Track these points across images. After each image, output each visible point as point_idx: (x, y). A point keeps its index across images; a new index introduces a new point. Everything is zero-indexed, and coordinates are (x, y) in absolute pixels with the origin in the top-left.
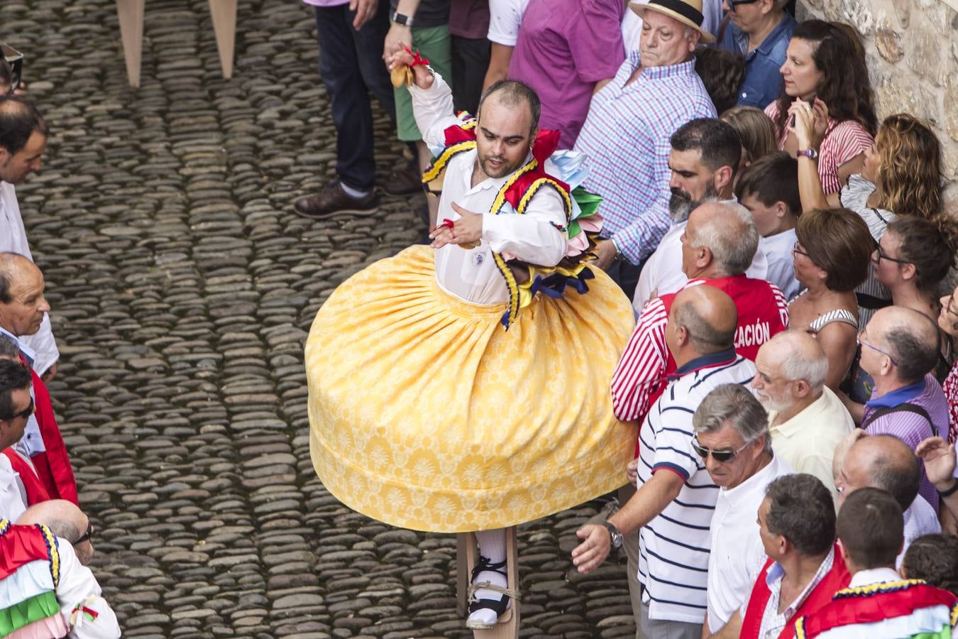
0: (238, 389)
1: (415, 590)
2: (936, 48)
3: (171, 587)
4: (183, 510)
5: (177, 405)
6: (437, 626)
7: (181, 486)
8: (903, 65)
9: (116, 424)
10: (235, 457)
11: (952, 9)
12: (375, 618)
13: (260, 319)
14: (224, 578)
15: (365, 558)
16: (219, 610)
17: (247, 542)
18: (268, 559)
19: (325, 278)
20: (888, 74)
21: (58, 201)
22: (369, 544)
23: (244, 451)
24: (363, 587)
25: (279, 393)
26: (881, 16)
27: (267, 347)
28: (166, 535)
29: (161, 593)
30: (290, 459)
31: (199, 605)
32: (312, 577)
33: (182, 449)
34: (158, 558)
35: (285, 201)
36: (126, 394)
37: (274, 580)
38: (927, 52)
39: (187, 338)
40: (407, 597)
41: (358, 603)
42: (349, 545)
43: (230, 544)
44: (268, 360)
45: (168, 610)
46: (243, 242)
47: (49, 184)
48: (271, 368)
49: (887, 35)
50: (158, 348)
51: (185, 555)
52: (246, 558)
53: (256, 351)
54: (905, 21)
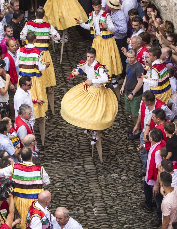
2: (173, 9)
8: (167, 11)
10: (63, 73)
11: (175, 2)
14: (61, 91)
16: (61, 96)
17: (65, 86)
19: (77, 45)
20: (165, 12)
23: (64, 72)
25: (70, 63)
26: (164, 3)
27: (68, 55)
31: (58, 96)
35: (71, 33)
38: (171, 9)
39: (55, 54)
43: (62, 86)
44: (68, 57)
48: (69, 59)
49: (165, 6)
51: (55, 88)
52: (65, 88)
53: (66, 56)
54: (168, 4)
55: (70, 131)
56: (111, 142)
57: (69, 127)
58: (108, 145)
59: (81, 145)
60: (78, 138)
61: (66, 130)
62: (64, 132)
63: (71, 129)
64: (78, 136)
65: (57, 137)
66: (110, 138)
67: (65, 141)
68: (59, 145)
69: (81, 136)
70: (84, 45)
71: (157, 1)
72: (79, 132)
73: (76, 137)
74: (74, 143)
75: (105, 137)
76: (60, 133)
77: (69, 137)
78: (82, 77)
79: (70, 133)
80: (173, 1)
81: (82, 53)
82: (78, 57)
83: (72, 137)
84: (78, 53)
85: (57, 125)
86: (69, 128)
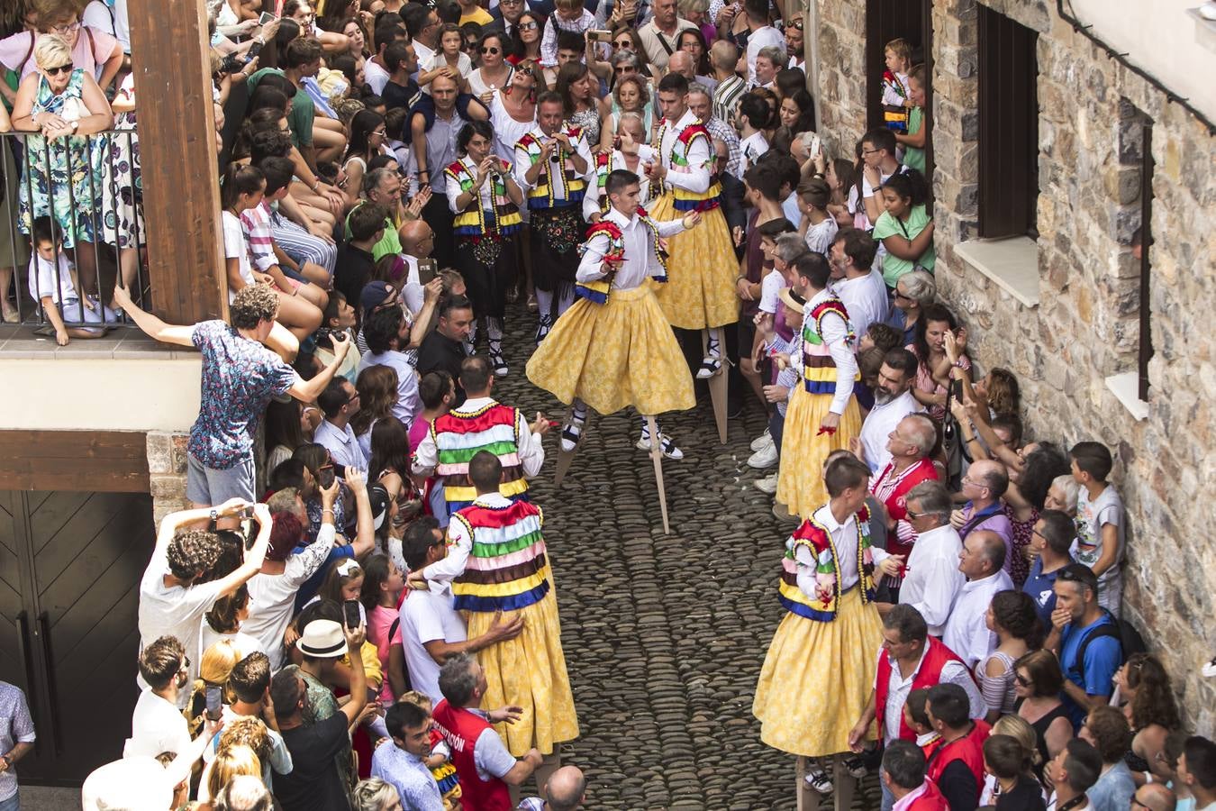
0: (622, 502)
1: (718, 615)
2: (1011, 322)
3: (583, 610)
4: (590, 568)
5: (587, 510)
6: (730, 635)
7: (589, 555)
8: (993, 331)
9: (554, 520)
10: (620, 539)
11: (1018, 301)
12: (695, 630)
13: (635, 464)
14: (612, 606)
15: (690, 597)
16: (609, 623)
17: (625, 586)
18: (637, 596)
20: (984, 335)
21: (525, 397)
22: (693, 589)
23: (624, 536)
24: (689, 613)
25: (645, 505)
26: (981, 303)
27: (638, 478)
28: (580, 581)
29: (577, 613)
30: (650, 541)
31: (598, 620)
32: (661, 607)
33: (590, 534)
34: (576, 594)
36: (560, 504)
37: (640, 608)
38: (1005, 324)
39: (594, 473)
40: (713, 619)
41: (685, 621)
42: (681, 589)
43: (616, 587)
44: (639, 486)
45: (581, 622)
46: (627, 421)
47: (521, 387)
48: (640, 490)
49: (984, 314)
50: (578, 478)
51: (590, 592)
52: (624, 595)
53: (632, 481)
54: (994, 307)
55: (638, 748)
56: (781, 789)
57: (636, 733)
58: (773, 801)
59: (674, 797)
60: (667, 772)
61: (625, 742)
62: (617, 748)
63: (644, 741)
64: (666, 767)
65: (592, 767)
66: (778, 776)
67: (620, 780)
68: (597, 796)
69: (676, 764)
70: (696, 443)
71: (956, 296)
72: (670, 752)
73: (660, 768)
74: (653, 788)
75: (760, 773)
76: (604, 753)
77: (637, 769)
78: (684, 557)
79: (637, 753)
80: (1012, 297)
81: (689, 472)
82: (674, 484)
83: (647, 768)
84: (676, 471)
85: (595, 725)
86: (637, 738)
